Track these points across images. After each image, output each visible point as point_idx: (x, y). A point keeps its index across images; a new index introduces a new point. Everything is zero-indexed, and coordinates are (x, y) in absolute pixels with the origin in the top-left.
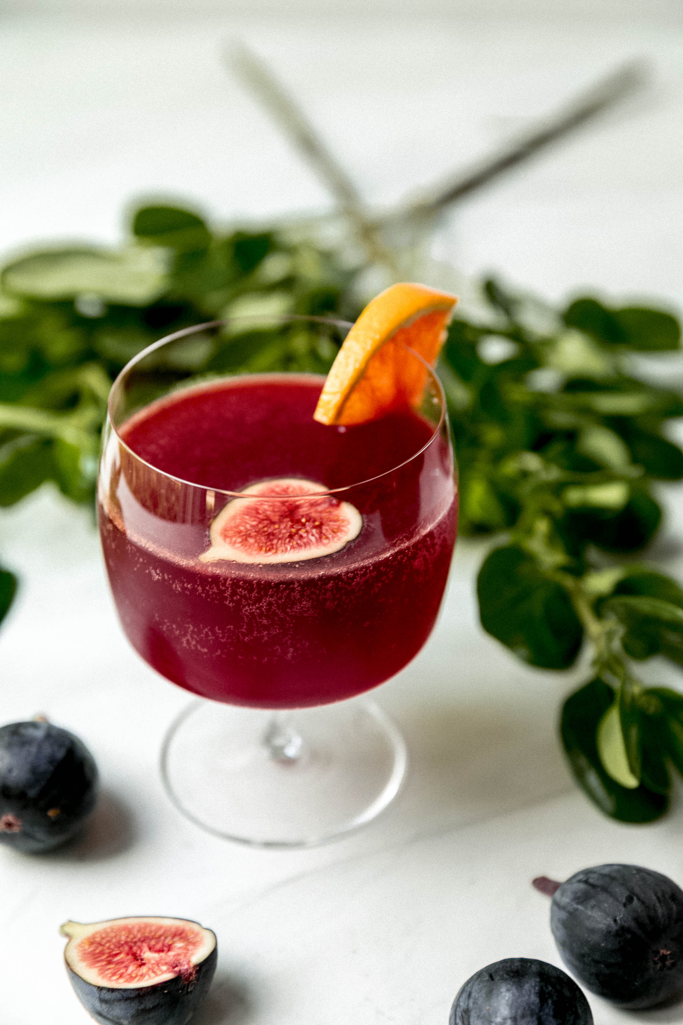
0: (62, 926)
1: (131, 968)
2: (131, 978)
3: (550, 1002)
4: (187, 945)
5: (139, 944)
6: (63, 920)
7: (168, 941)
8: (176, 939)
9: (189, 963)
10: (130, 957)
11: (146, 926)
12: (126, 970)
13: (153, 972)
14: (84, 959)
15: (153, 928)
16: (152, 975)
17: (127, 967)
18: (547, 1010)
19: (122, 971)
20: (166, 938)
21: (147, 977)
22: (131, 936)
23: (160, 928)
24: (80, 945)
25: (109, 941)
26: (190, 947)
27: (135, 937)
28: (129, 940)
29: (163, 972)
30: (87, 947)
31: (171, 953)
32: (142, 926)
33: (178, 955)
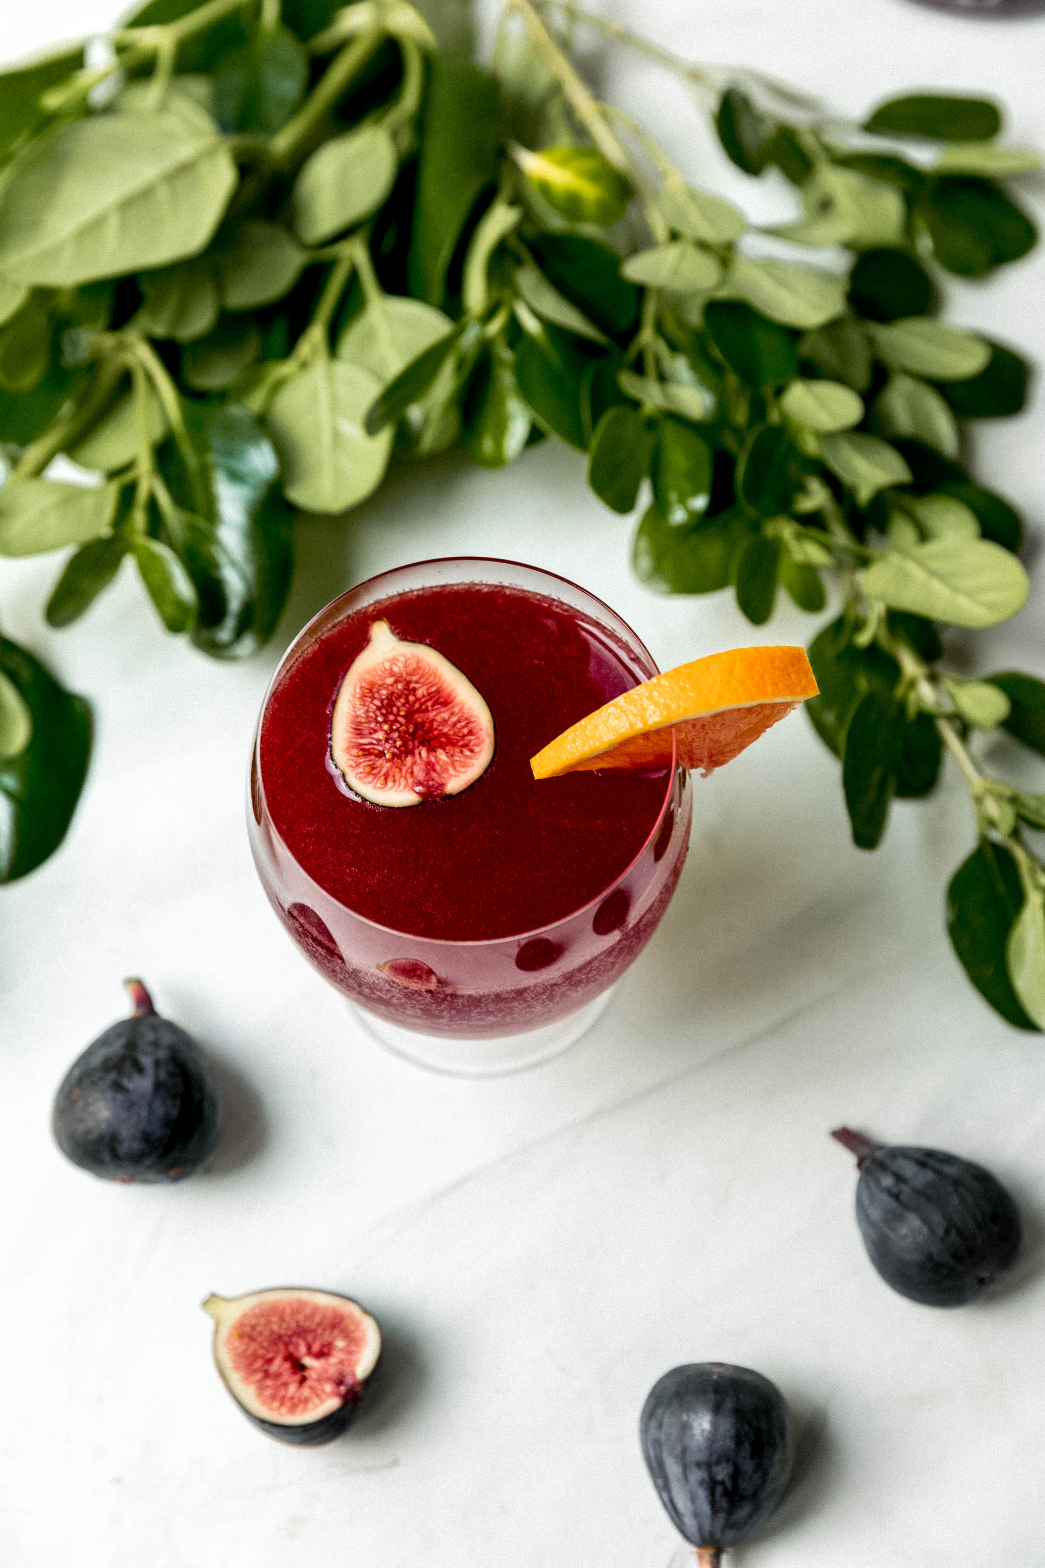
0: (205, 1304)
1: (292, 1388)
2: (293, 1408)
3: (746, 1444)
4: (348, 1346)
5: (295, 1339)
6: (204, 1294)
7: (327, 1337)
8: (336, 1332)
9: (354, 1375)
10: (287, 1365)
11: (300, 1307)
12: (286, 1391)
13: (318, 1396)
14: (237, 1368)
15: (308, 1311)
16: (316, 1401)
17: (285, 1385)
18: (743, 1454)
19: (282, 1392)
20: (324, 1330)
21: (311, 1405)
22: (285, 1326)
23: (316, 1309)
24: (229, 1340)
25: (261, 1333)
26: (354, 1348)
27: (288, 1329)
28: (283, 1332)
29: (329, 1395)
30: (236, 1344)
31: (333, 1360)
32: (295, 1306)
33: (341, 1362)
